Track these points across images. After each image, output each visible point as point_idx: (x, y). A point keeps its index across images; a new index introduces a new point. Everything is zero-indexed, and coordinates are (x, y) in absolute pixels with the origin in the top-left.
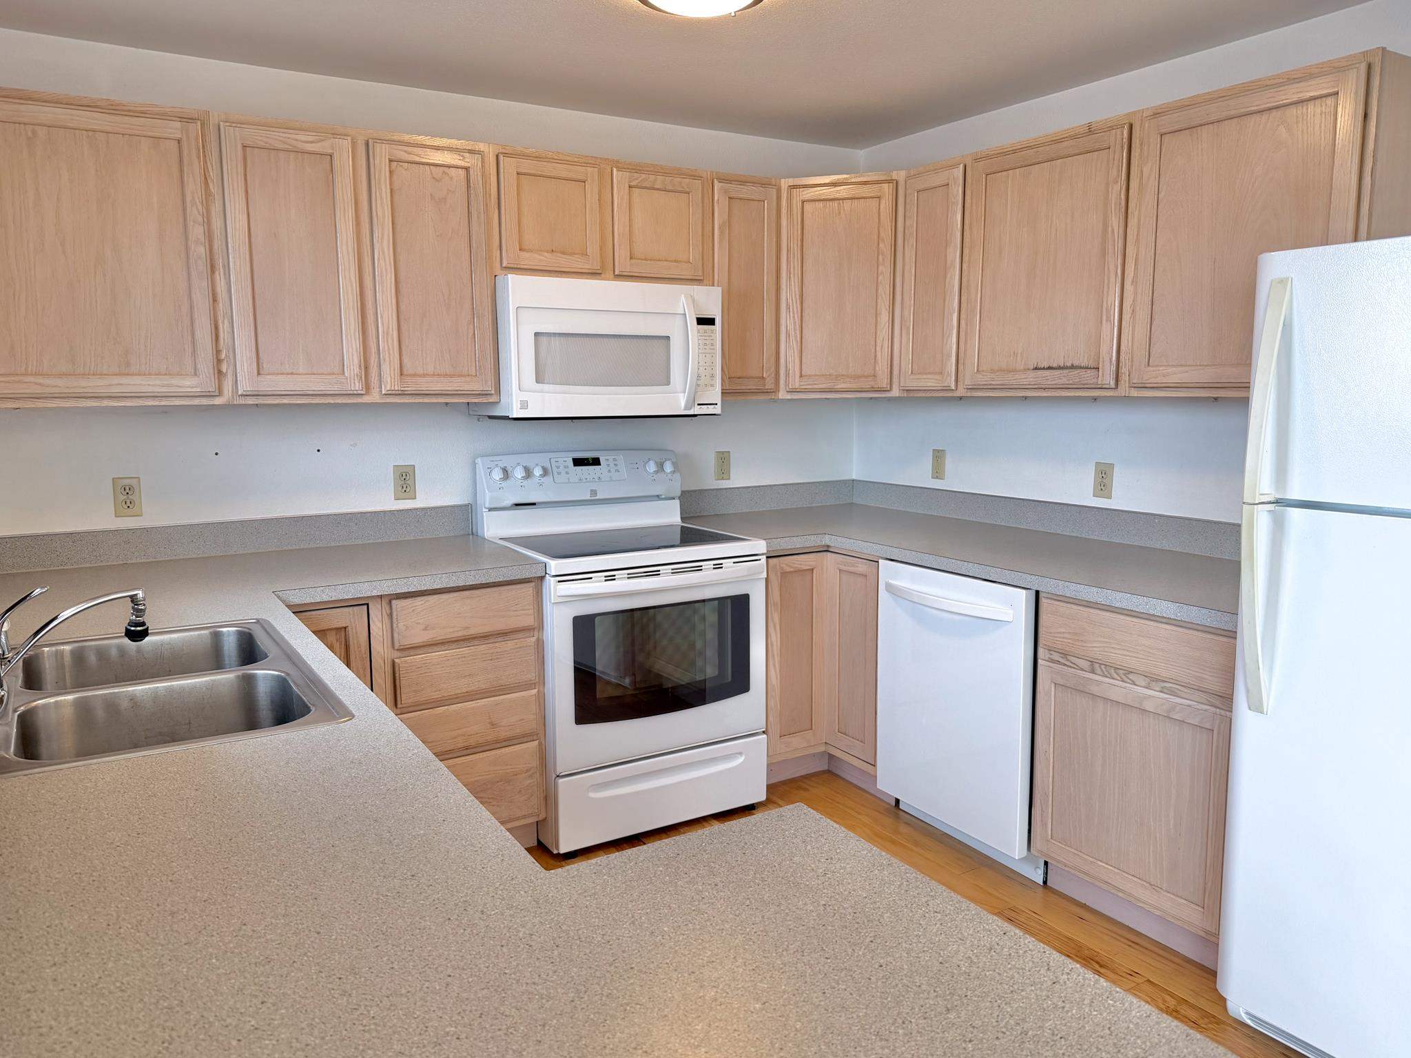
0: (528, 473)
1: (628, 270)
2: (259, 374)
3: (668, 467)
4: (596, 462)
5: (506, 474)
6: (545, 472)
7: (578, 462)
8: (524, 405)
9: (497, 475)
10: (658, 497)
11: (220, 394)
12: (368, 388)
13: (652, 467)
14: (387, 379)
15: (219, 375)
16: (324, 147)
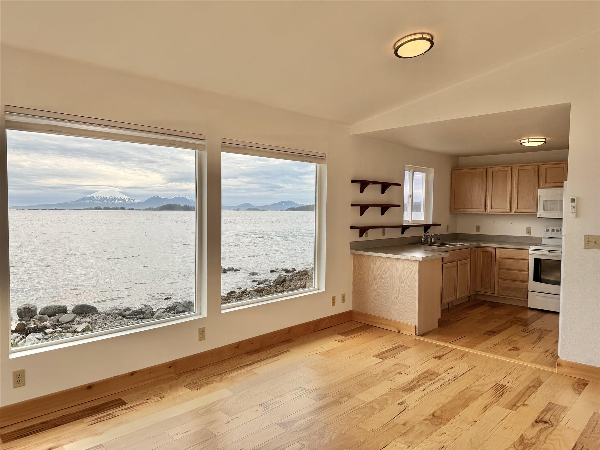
2: (492, 208)
6: (558, 231)
8: (540, 215)
11: (485, 212)
12: (511, 211)
14: (514, 209)
15: (486, 209)
16: (506, 169)
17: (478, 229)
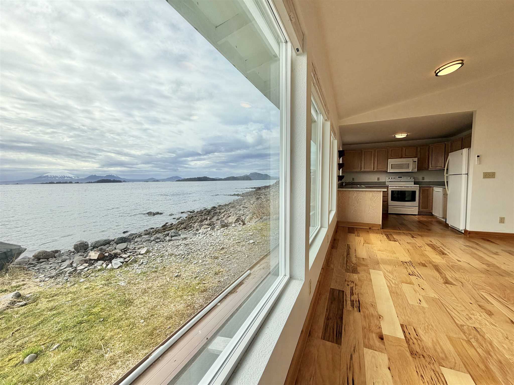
0: (392, 178)
1: (405, 157)
2: (364, 169)
3: (412, 178)
4: (401, 177)
5: (389, 178)
6: (394, 178)
7: (399, 177)
8: (389, 171)
9: (388, 178)
10: (410, 181)
11: (361, 171)
12: (374, 170)
13: (409, 178)
14: (376, 169)
15: (361, 169)
16: (371, 150)
17: (353, 179)
